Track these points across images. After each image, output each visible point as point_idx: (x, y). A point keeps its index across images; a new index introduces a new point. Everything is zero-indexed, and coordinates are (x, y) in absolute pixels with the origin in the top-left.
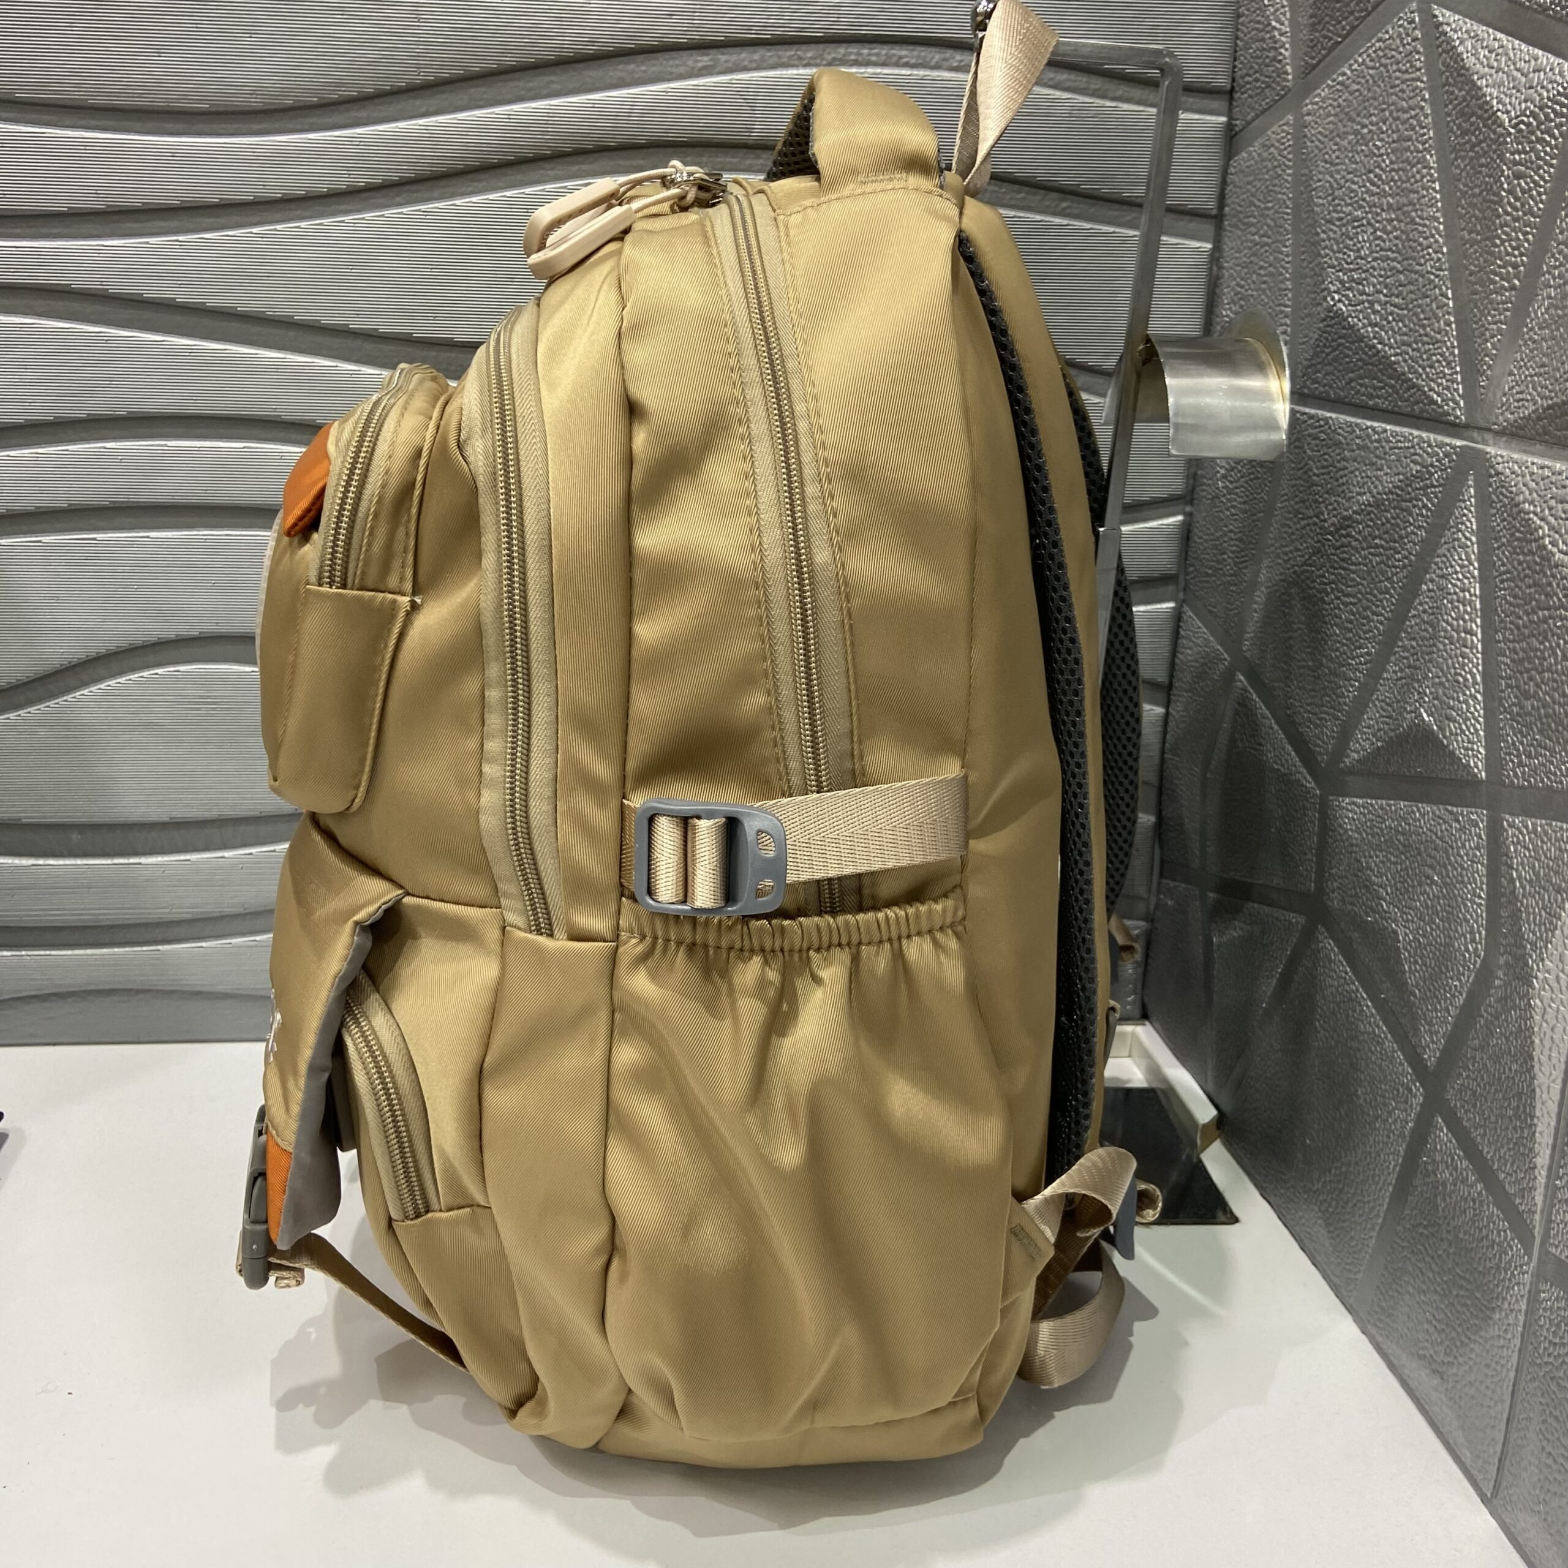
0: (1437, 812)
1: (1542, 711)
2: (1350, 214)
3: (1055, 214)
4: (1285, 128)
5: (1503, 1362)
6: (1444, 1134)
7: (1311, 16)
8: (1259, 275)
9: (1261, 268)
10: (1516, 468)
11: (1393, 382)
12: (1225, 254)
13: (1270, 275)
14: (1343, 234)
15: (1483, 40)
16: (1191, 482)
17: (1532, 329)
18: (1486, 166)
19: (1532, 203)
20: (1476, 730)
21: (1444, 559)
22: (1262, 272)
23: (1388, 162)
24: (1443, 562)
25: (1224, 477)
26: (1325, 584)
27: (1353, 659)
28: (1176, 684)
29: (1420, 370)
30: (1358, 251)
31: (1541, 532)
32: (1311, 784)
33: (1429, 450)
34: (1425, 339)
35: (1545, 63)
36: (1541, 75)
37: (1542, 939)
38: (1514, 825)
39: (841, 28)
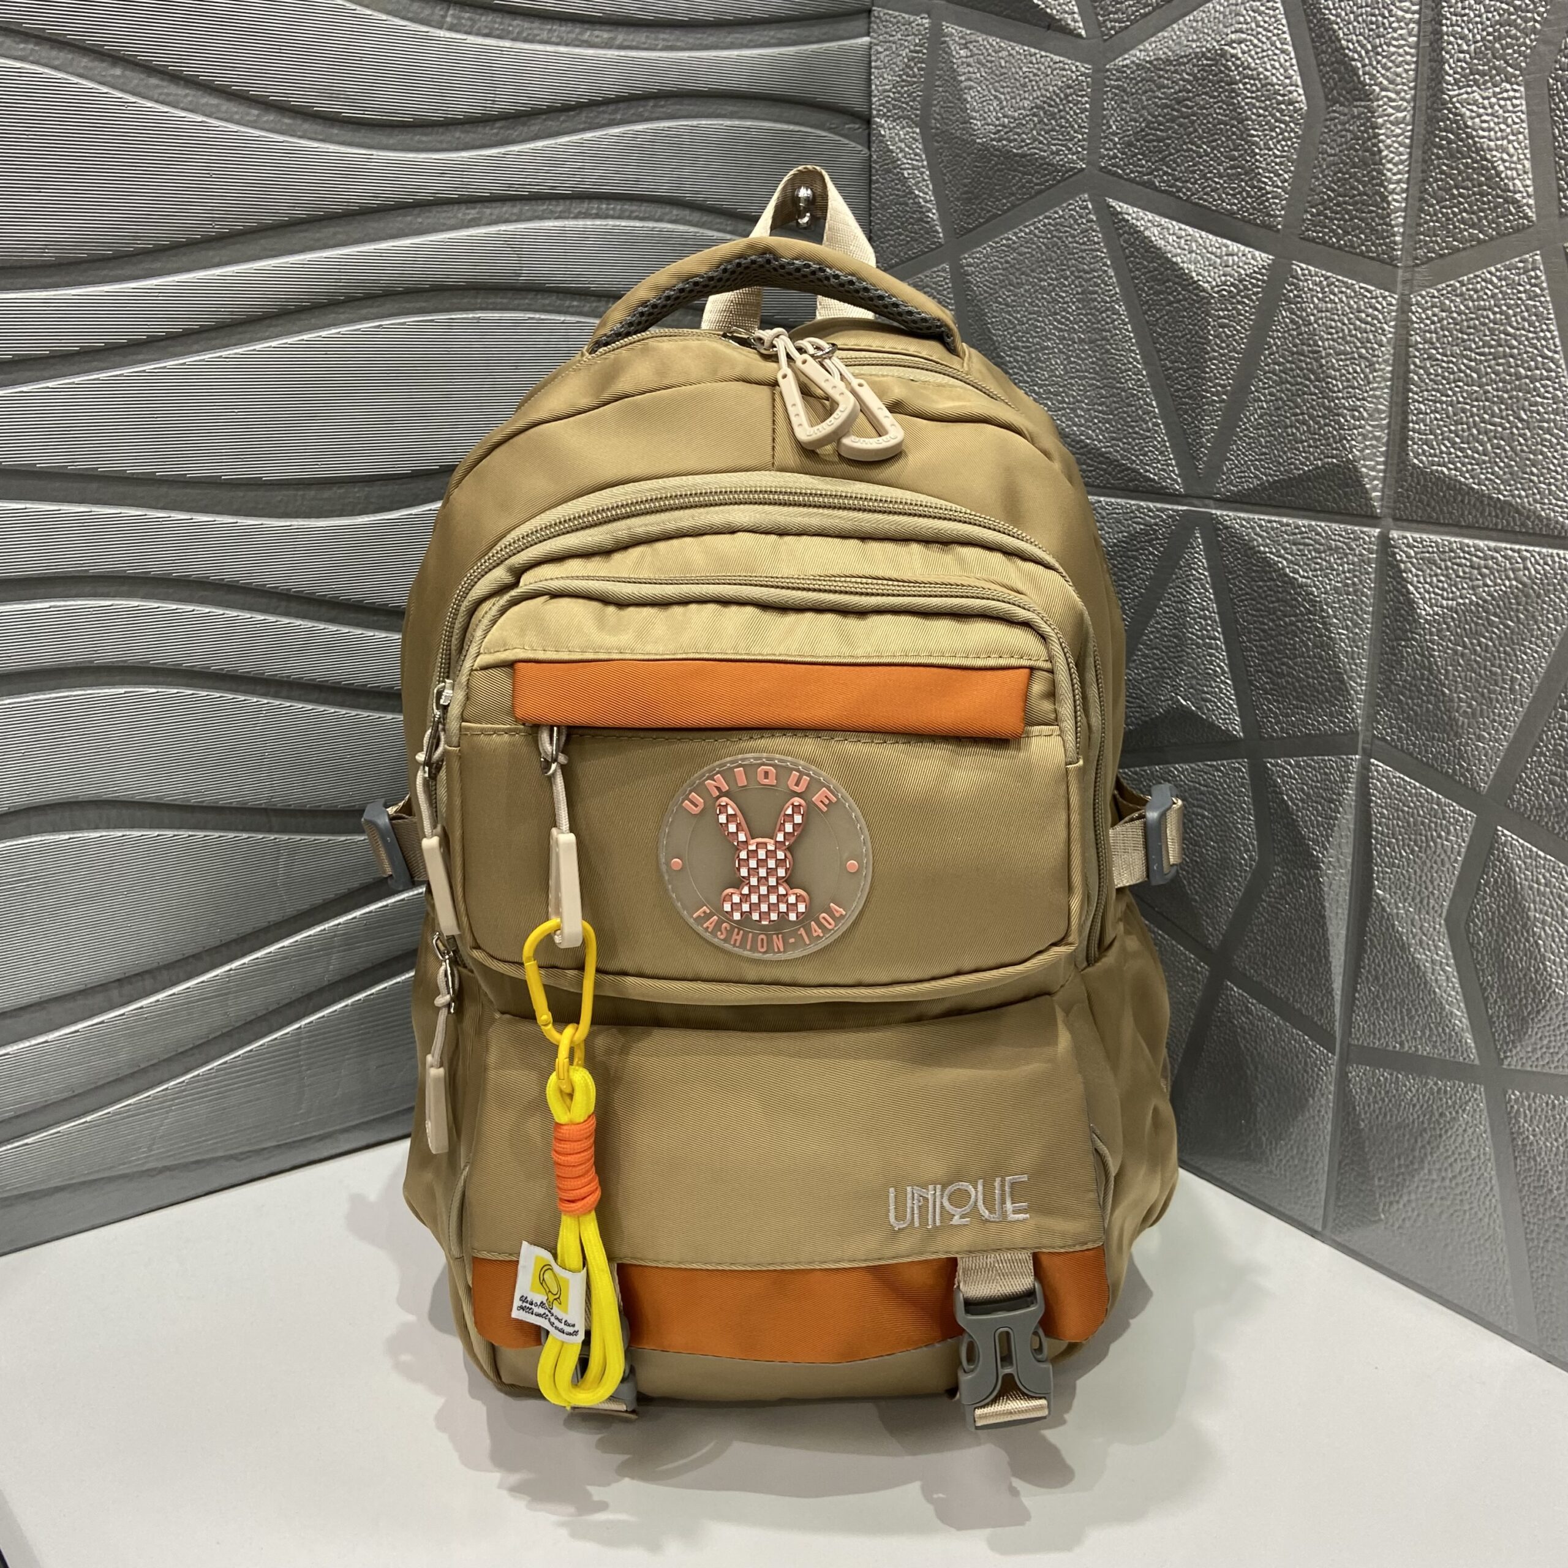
35: (1236, 250)
36: (1236, 258)
37: (1322, 836)
38: (1277, 765)
39: (586, 187)
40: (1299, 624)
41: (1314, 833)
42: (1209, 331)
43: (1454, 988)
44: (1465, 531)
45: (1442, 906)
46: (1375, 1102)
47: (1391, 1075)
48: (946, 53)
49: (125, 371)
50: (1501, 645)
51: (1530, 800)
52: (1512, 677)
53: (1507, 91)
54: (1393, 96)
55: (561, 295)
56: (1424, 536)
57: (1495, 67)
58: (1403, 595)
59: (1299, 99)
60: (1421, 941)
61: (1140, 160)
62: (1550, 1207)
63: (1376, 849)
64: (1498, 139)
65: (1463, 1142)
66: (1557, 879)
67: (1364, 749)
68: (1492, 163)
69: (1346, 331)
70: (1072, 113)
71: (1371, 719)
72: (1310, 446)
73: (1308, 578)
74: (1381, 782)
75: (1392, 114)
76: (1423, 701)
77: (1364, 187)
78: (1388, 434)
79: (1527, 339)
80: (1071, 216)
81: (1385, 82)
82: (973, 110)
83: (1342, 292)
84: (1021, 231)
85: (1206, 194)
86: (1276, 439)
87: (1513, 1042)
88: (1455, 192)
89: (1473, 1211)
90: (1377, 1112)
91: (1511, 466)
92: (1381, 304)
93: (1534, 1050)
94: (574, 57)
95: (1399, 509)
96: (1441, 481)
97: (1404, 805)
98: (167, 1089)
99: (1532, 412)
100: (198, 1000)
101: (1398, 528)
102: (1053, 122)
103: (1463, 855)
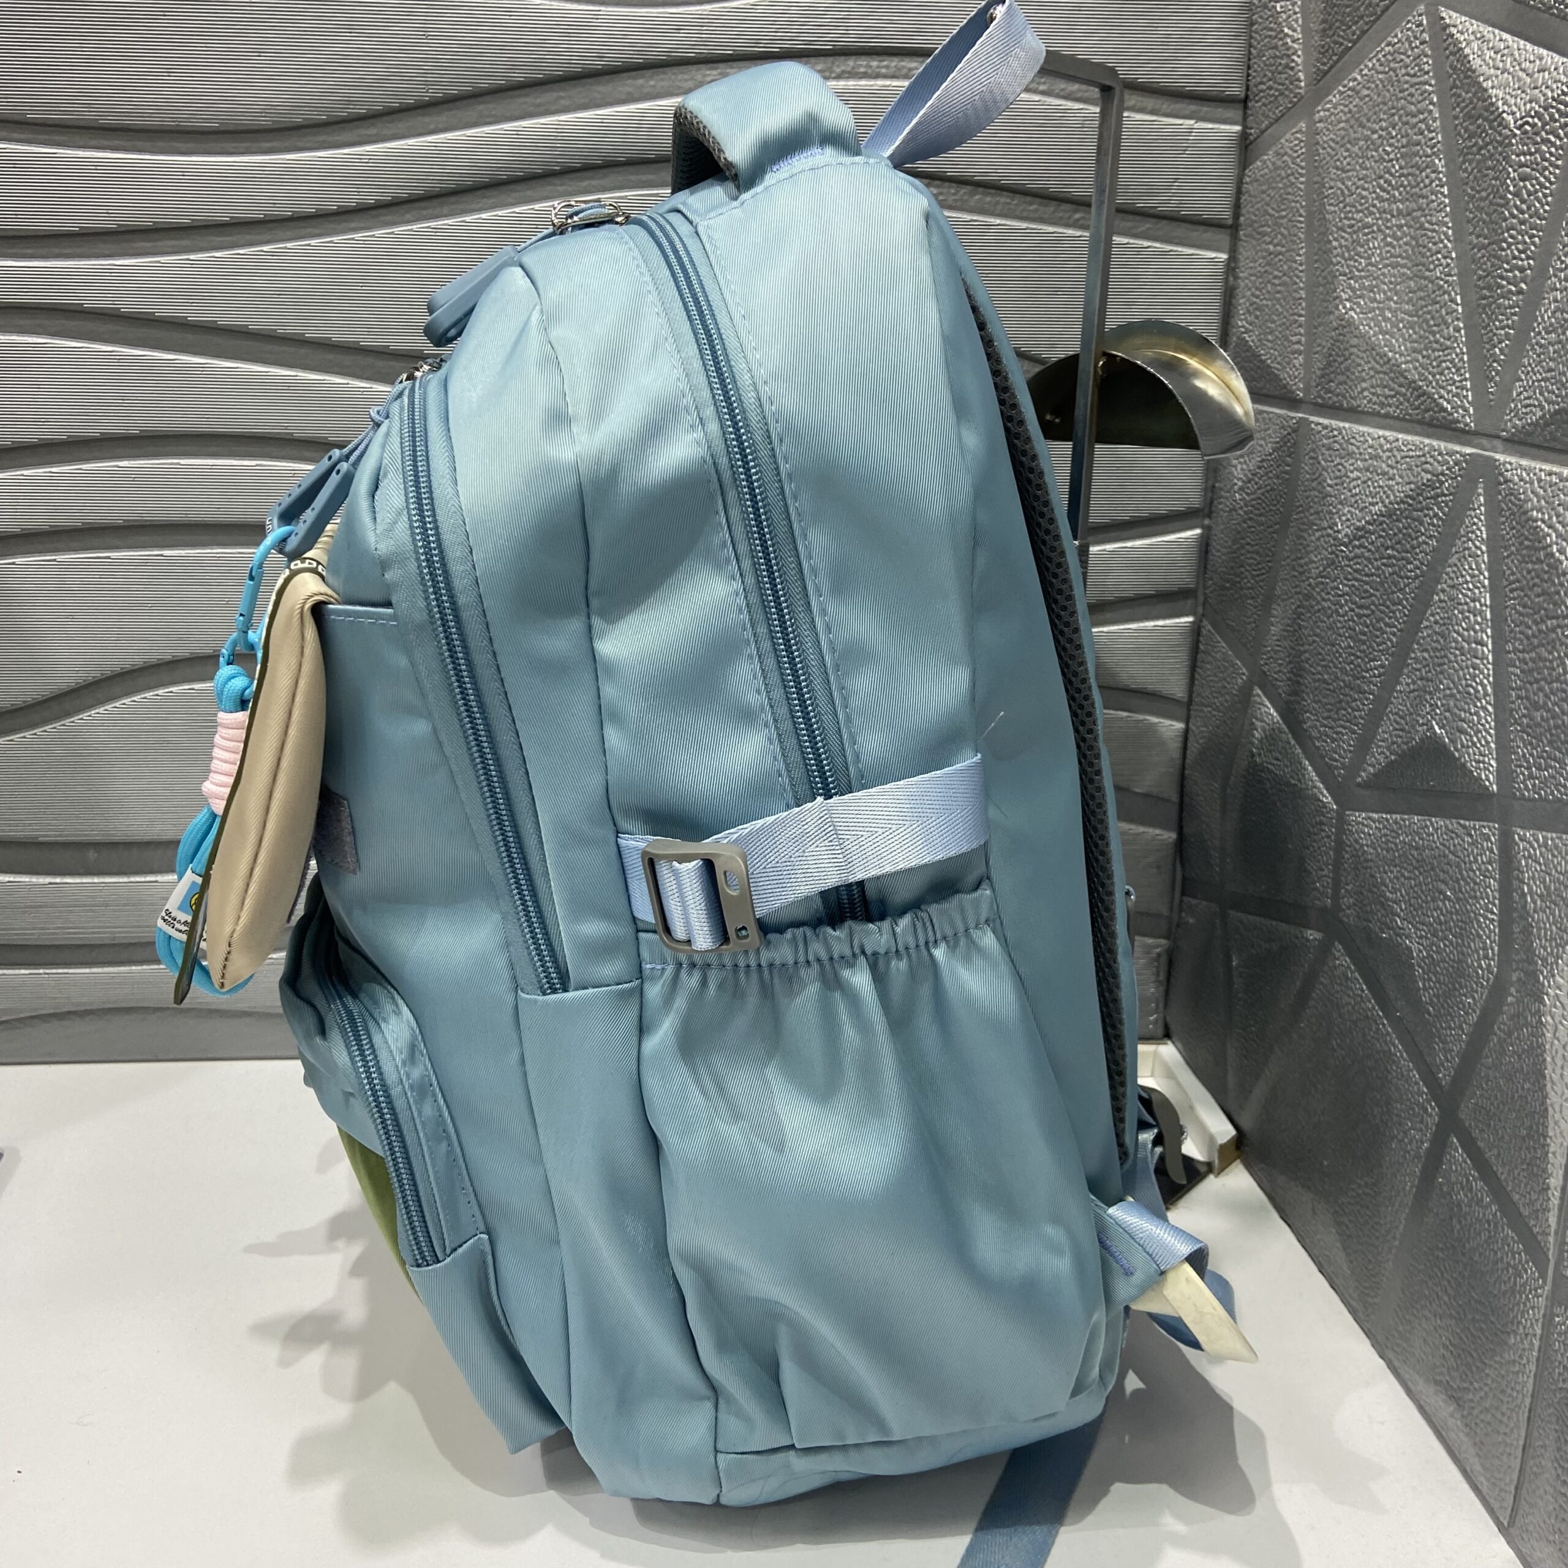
0: (1450, 827)
1: (1551, 722)
2: (1360, 221)
3: (1067, 225)
4: (1298, 135)
5: (1518, 1388)
6: (1459, 1154)
7: (1324, 21)
8: (1273, 284)
9: (1275, 277)
10: (1524, 474)
11: (1403, 390)
12: (1241, 264)
13: (1284, 284)
14: (1354, 241)
15: (1489, 41)
16: (1209, 495)
17: (1539, 333)
18: (1493, 168)
19: (1537, 205)
20: (1487, 742)
21: (1455, 569)
22: (1277, 282)
23: (1397, 167)
24: (1454, 572)
25: (1241, 489)
26: (1340, 596)
27: (1367, 672)
28: (1196, 700)
29: (1430, 377)
30: (1369, 258)
31: (1548, 539)
32: (1327, 799)
33: (1440, 458)
34: (1435, 345)
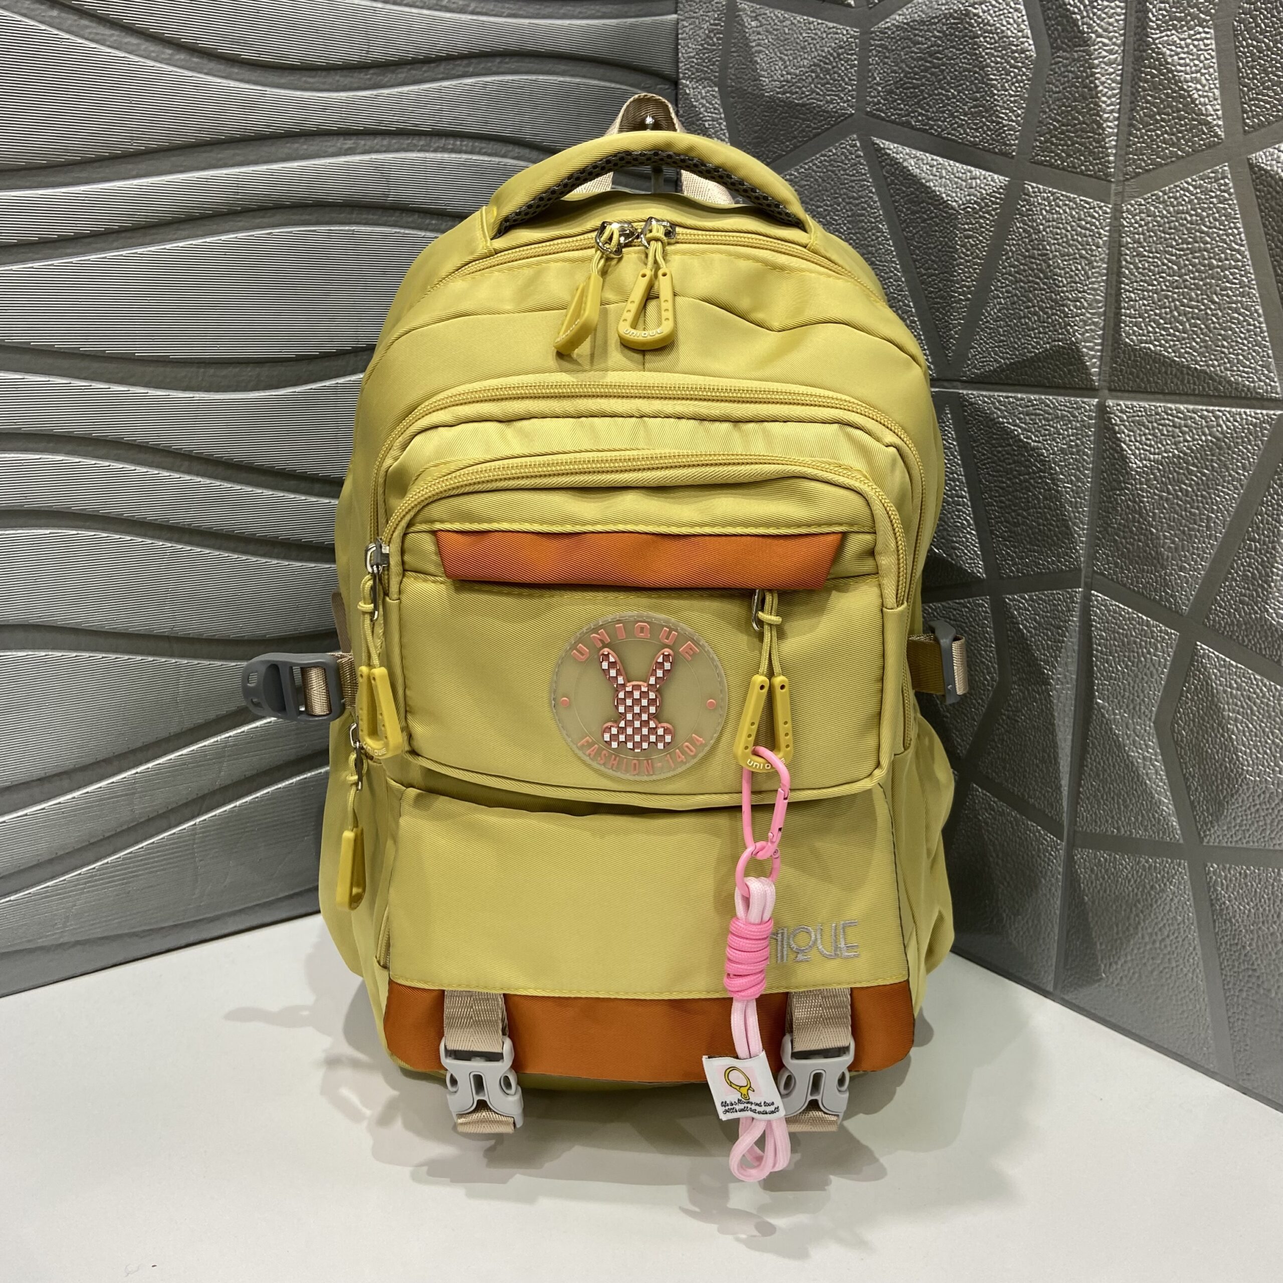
0: (948, 606)
5: (1050, 907)
6: (980, 792)
10: (986, 400)
15: (923, 160)
18: (941, 231)
19: (978, 252)
20: (975, 552)
35: (978, 174)
36: (978, 181)
37: (1052, 656)
38: (1014, 600)
39: (444, 126)
40: (1032, 481)
41: (1045, 655)
42: (956, 241)
43: (1161, 780)
44: (1168, 397)
45: (1151, 711)
46: (1097, 879)
47: (1110, 855)
48: (740, 24)
49: (56, 262)
50: (1198, 490)
51: (1224, 618)
52: (1208, 516)
53: (1200, 33)
54: (1106, 41)
55: (422, 215)
56: (1135, 403)
57: (1189, 14)
58: (1117, 452)
59: (1030, 48)
60: (1134, 741)
61: (899, 104)
62: (1244, 961)
63: (1096, 666)
64: (1192, 73)
65: (1170, 910)
66: (1246, 683)
67: (1086, 584)
68: (1188, 92)
69: (1070, 237)
70: (843, 68)
71: (1092, 557)
72: (1040, 333)
73: (1039, 442)
74: (1100, 609)
75: (1105, 57)
76: (1134, 539)
77: (1083, 117)
78: (1104, 320)
79: (1218, 236)
80: (843, 153)
81: (1100, 30)
82: (762, 70)
83: (1066, 205)
84: (801, 167)
85: (954, 129)
86: (1012, 329)
87: (1211, 822)
88: (1158, 118)
89: (1179, 968)
90: (1099, 887)
91: (1206, 341)
92: (1098, 213)
93: (1229, 828)
94: (434, 19)
95: (1114, 381)
96: (1148, 356)
97: (1119, 628)
98: (80, 874)
99: (1223, 295)
100: (108, 798)
101: (1113, 398)
102: (828, 77)
103: (1168, 667)
